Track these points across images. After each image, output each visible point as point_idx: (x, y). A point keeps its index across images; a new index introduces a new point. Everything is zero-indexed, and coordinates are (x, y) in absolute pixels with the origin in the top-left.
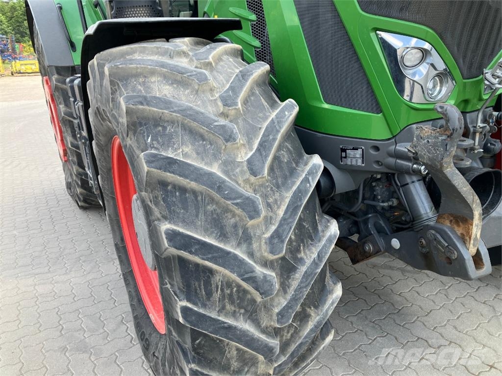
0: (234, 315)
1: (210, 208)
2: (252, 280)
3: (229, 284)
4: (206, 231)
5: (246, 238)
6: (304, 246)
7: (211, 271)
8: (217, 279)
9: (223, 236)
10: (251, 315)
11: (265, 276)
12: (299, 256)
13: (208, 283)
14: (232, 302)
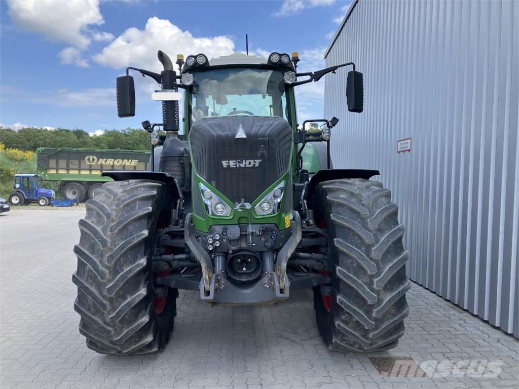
0: (91, 284)
1: (92, 241)
2: (97, 270)
3: (91, 271)
4: (88, 250)
5: (101, 255)
6: (126, 265)
7: (86, 264)
8: (87, 268)
9: (93, 252)
10: (98, 287)
11: (103, 271)
12: (123, 268)
13: (84, 269)
14: (91, 279)
